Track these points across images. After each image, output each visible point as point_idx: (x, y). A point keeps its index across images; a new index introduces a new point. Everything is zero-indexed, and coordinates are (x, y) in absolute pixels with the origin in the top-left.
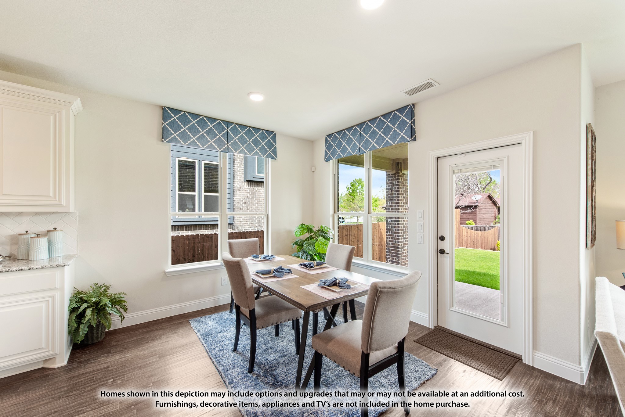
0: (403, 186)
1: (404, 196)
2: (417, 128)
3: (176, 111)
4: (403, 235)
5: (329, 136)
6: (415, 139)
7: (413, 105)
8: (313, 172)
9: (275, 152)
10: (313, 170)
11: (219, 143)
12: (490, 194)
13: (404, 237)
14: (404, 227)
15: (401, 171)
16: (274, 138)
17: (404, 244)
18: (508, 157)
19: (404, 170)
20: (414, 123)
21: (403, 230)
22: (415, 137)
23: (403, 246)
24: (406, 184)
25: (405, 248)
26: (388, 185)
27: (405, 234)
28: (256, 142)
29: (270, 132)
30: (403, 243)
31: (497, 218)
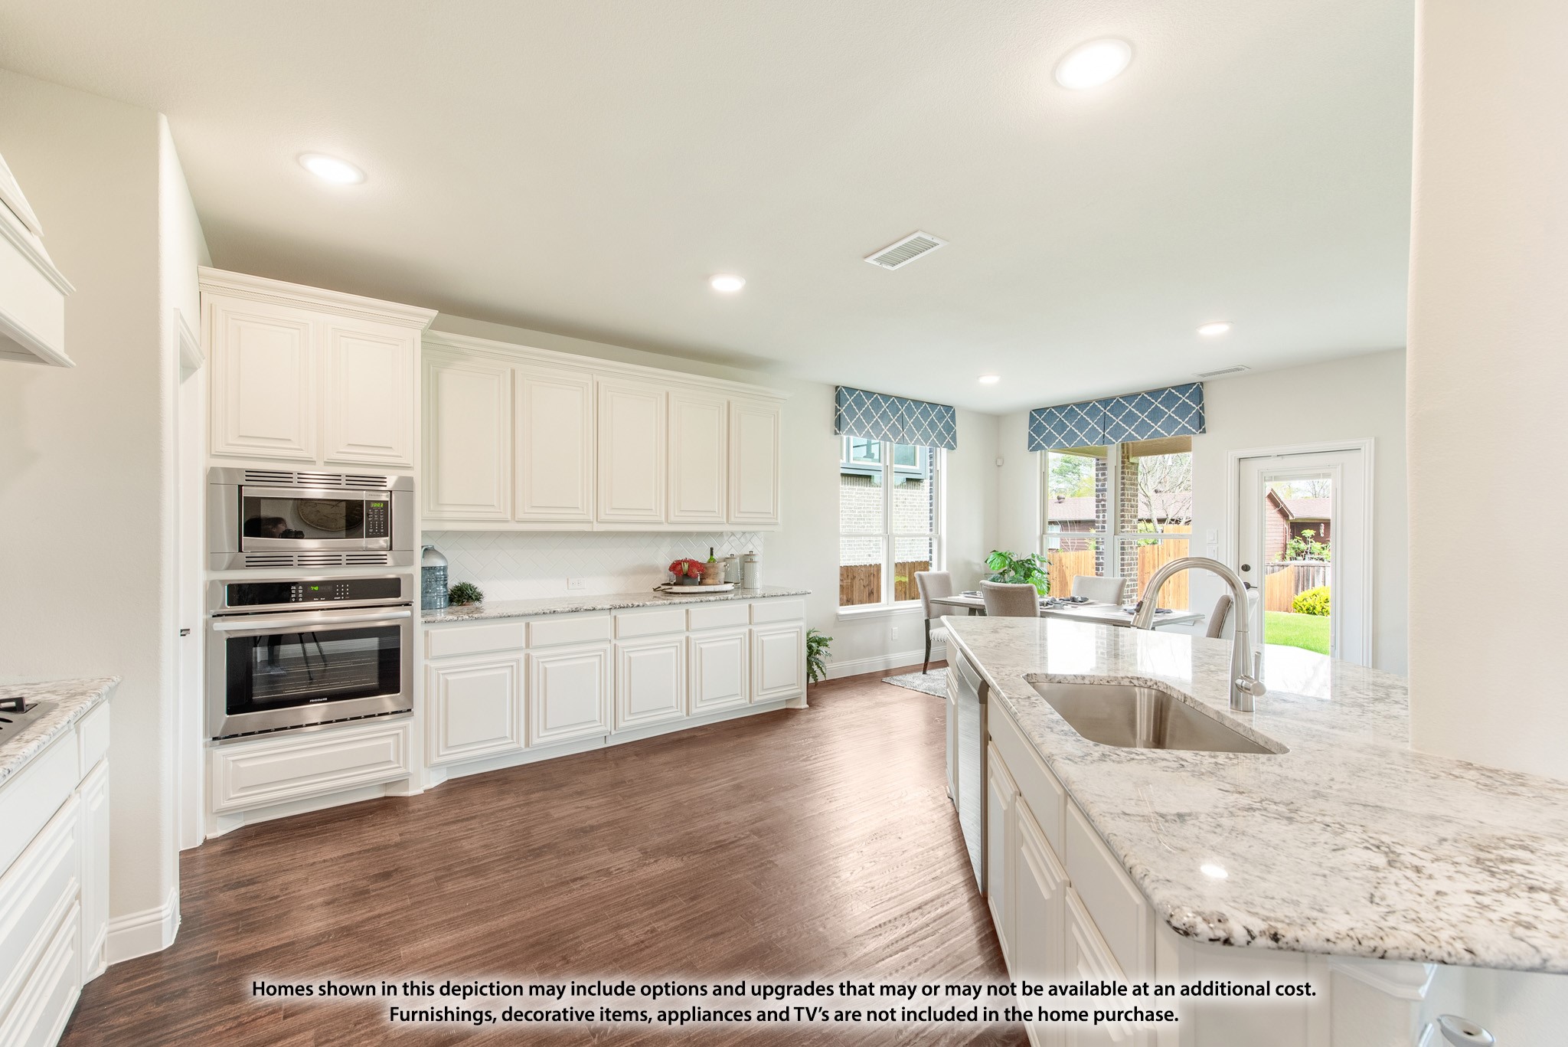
0: (1131, 484)
1: (1133, 503)
2: (1206, 416)
3: (851, 390)
4: (1130, 575)
5: (1040, 411)
6: (1204, 431)
7: (1202, 383)
8: (999, 466)
9: (954, 439)
10: (999, 463)
11: (894, 430)
12: (1272, 490)
13: (1132, 577)
14: (1132, 559)
15: (1128, 458)
16: (953, 417)
17: (1132, 591)
18: (1342, 464)
19: (1133, 456)
20: (1202, 408)
21: (1130, 564)
22: (1204, 429)
23: (1129, 594)
24: (1136, 482)
25: (1133, 598)
26: (1100, 483)
27: (1133, 573)
28: (932, 425)
29: (948, 408)
30: (1129, 589)
31: (1288, 546)
